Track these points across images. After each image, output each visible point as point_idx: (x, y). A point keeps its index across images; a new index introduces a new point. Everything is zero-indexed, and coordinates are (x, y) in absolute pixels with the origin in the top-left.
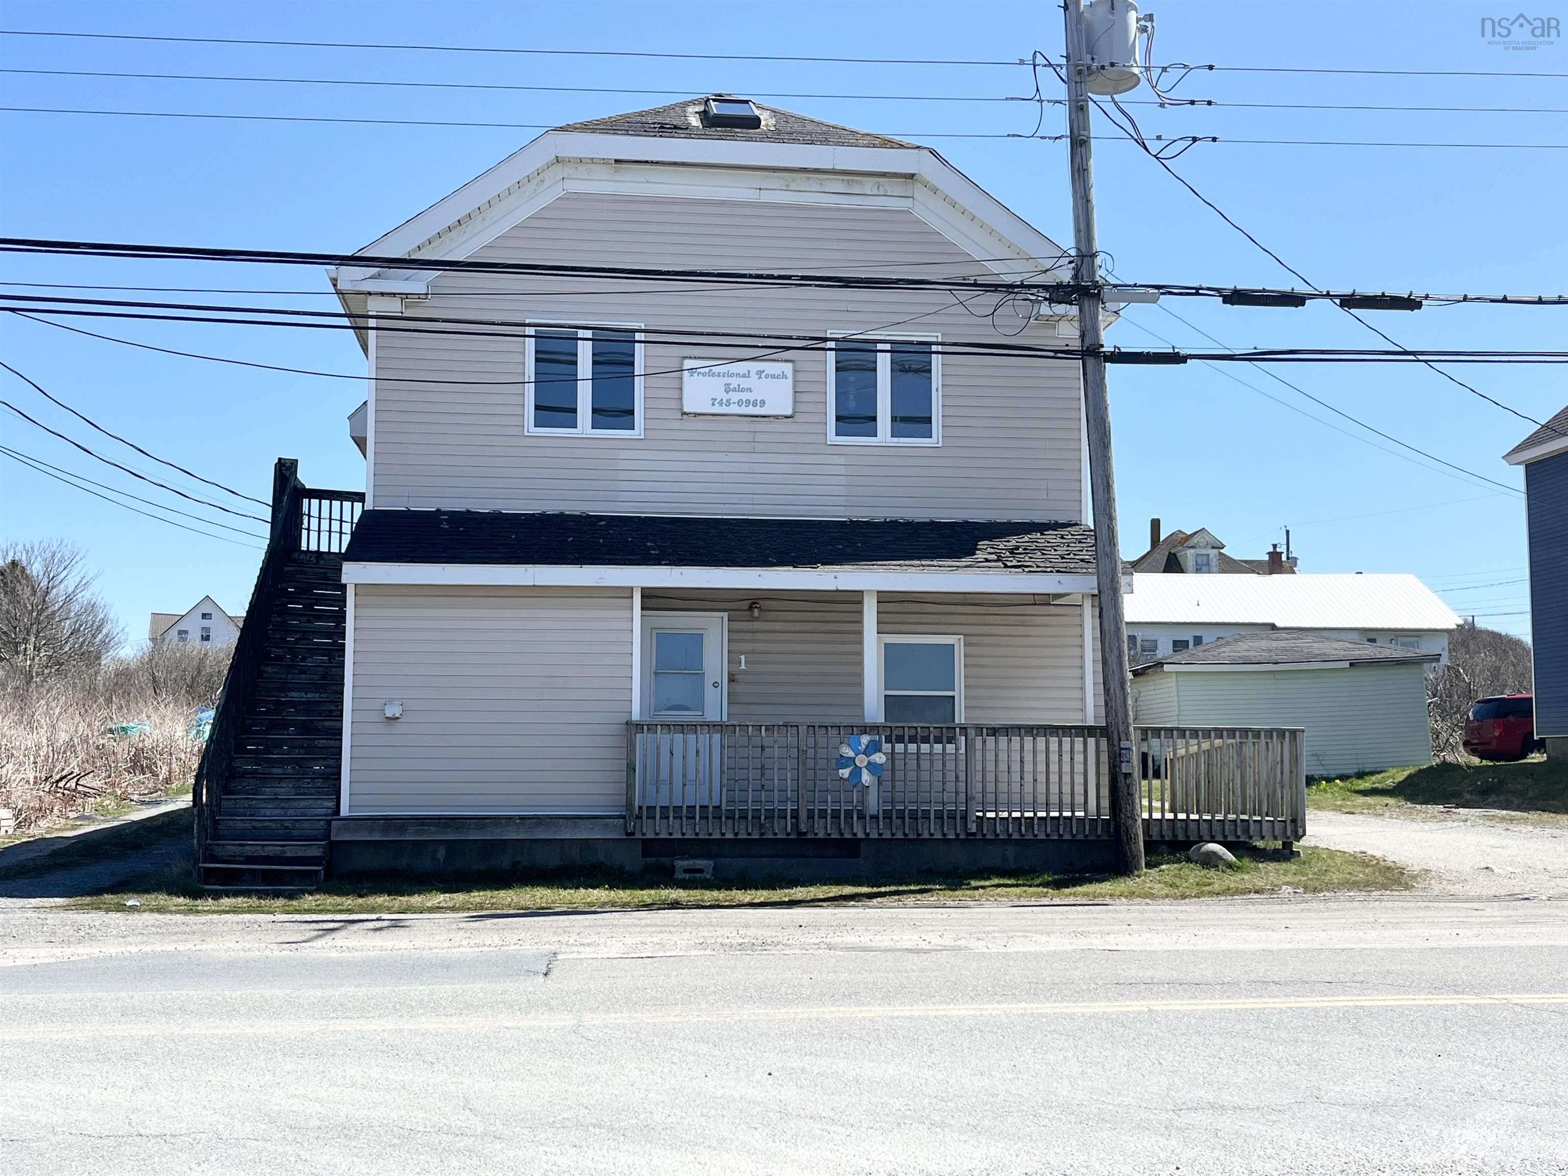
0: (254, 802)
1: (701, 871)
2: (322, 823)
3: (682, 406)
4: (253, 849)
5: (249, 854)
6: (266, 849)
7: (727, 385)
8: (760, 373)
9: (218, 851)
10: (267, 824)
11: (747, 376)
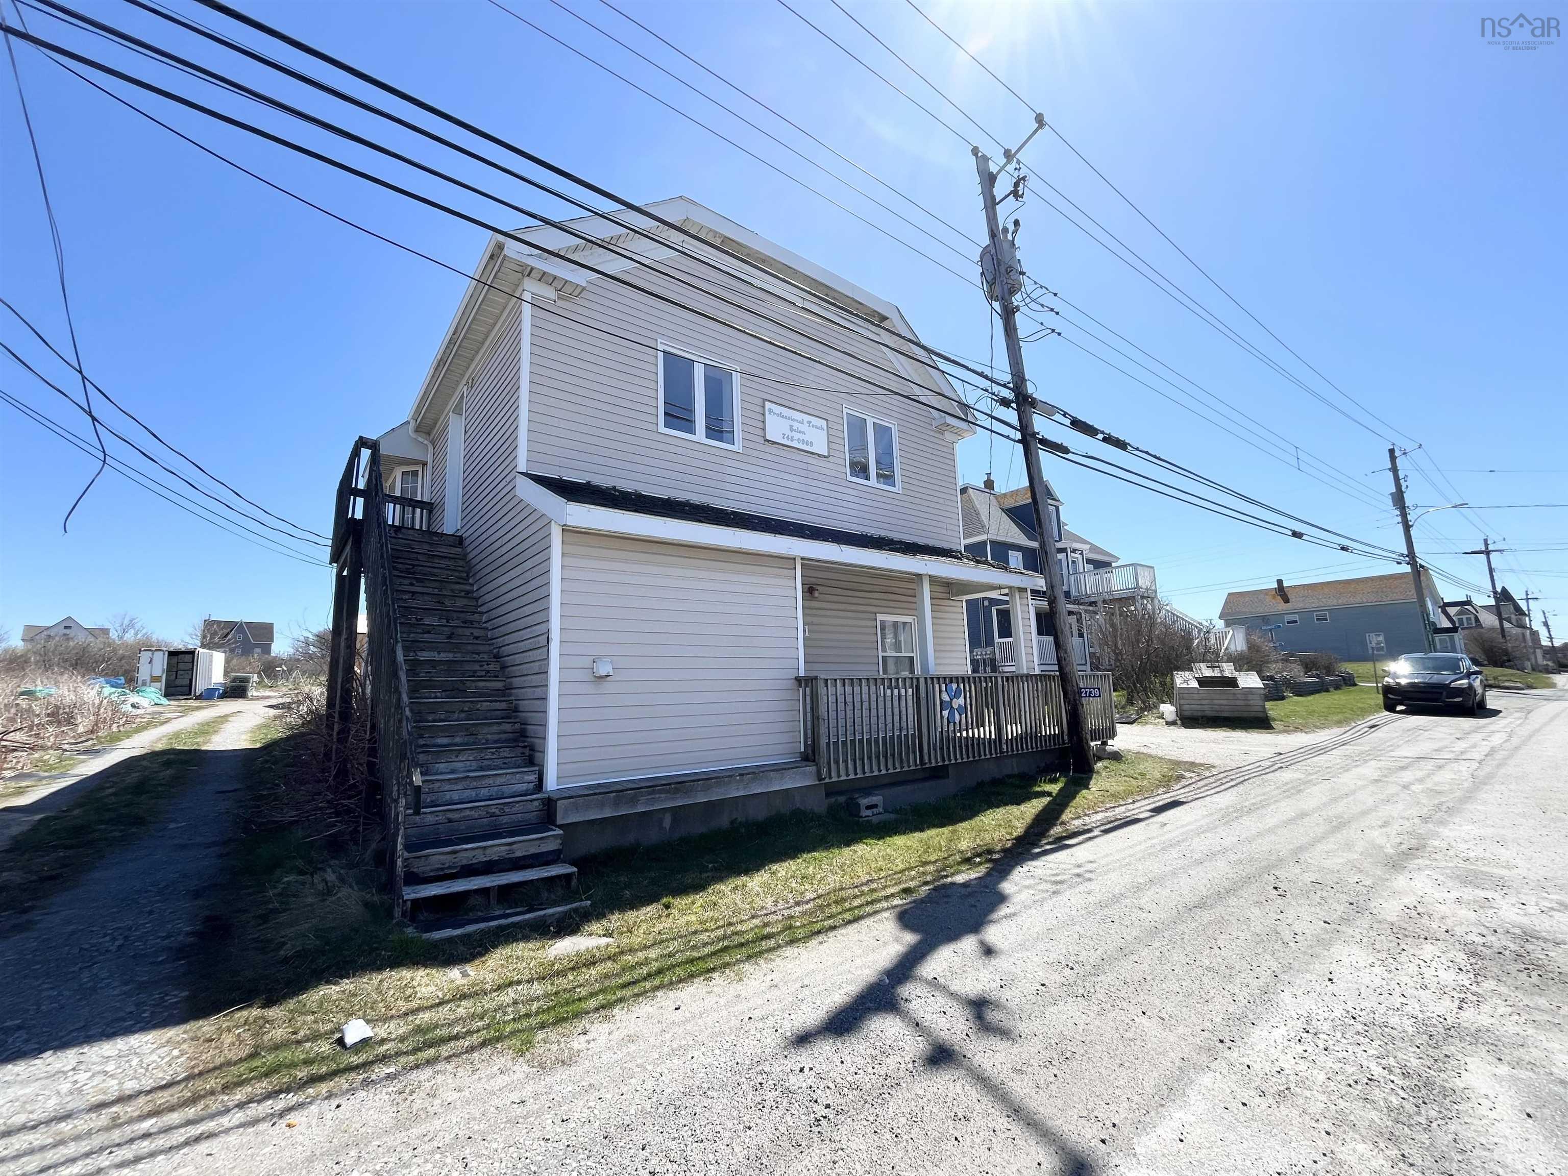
0: (437, 785)
1: (875, 806)
2: (536, 803)
3: (765, 434)
4: (470, 854)
5: (465, 862)
6: (488, 851)
7: (791, 426)
8: (809, 422)
9: (420, 867)
10: (468, 813)
11: (801, 422)
